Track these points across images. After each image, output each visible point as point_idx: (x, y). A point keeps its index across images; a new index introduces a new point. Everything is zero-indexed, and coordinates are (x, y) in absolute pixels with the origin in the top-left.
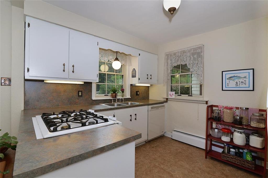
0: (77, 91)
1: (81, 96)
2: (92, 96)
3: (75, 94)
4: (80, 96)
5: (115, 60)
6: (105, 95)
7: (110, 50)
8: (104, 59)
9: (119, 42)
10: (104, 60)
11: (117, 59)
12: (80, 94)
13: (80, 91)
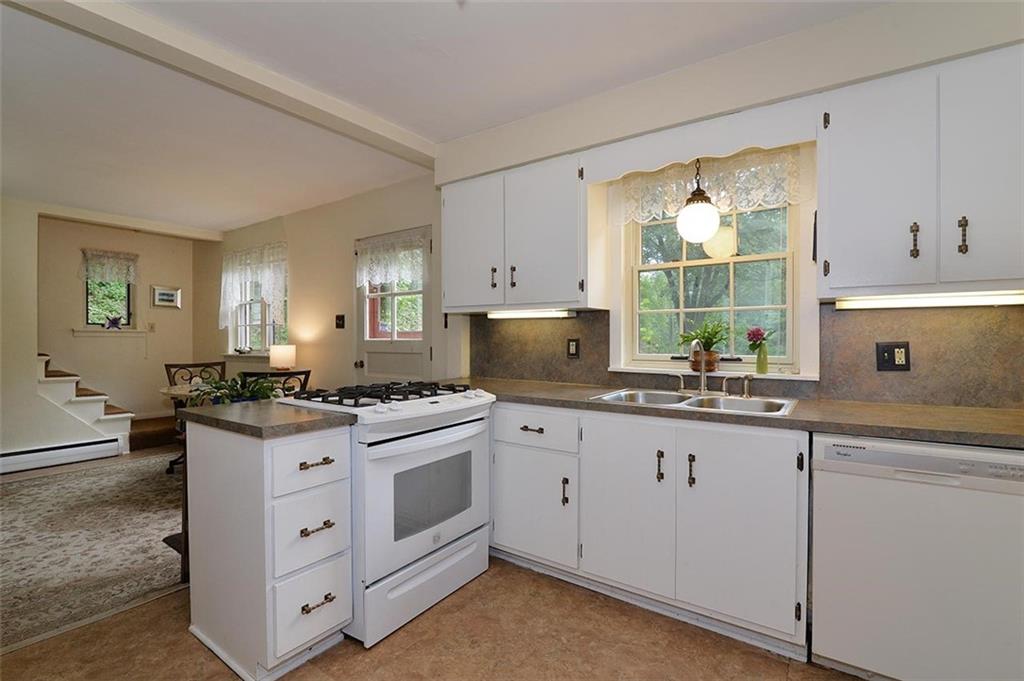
0: (566, 341)
1: (577, 354)
2: (608, 360)
3: (560, 349)
4: (573, 355)
5: (689, 201)
6: (673, 358)
7: (679, 164)
8: (649, 212)
9: (667, 124)
10: (647, 218)
11: (699, 196)
12: (573, 350)
13: (573, 341)
